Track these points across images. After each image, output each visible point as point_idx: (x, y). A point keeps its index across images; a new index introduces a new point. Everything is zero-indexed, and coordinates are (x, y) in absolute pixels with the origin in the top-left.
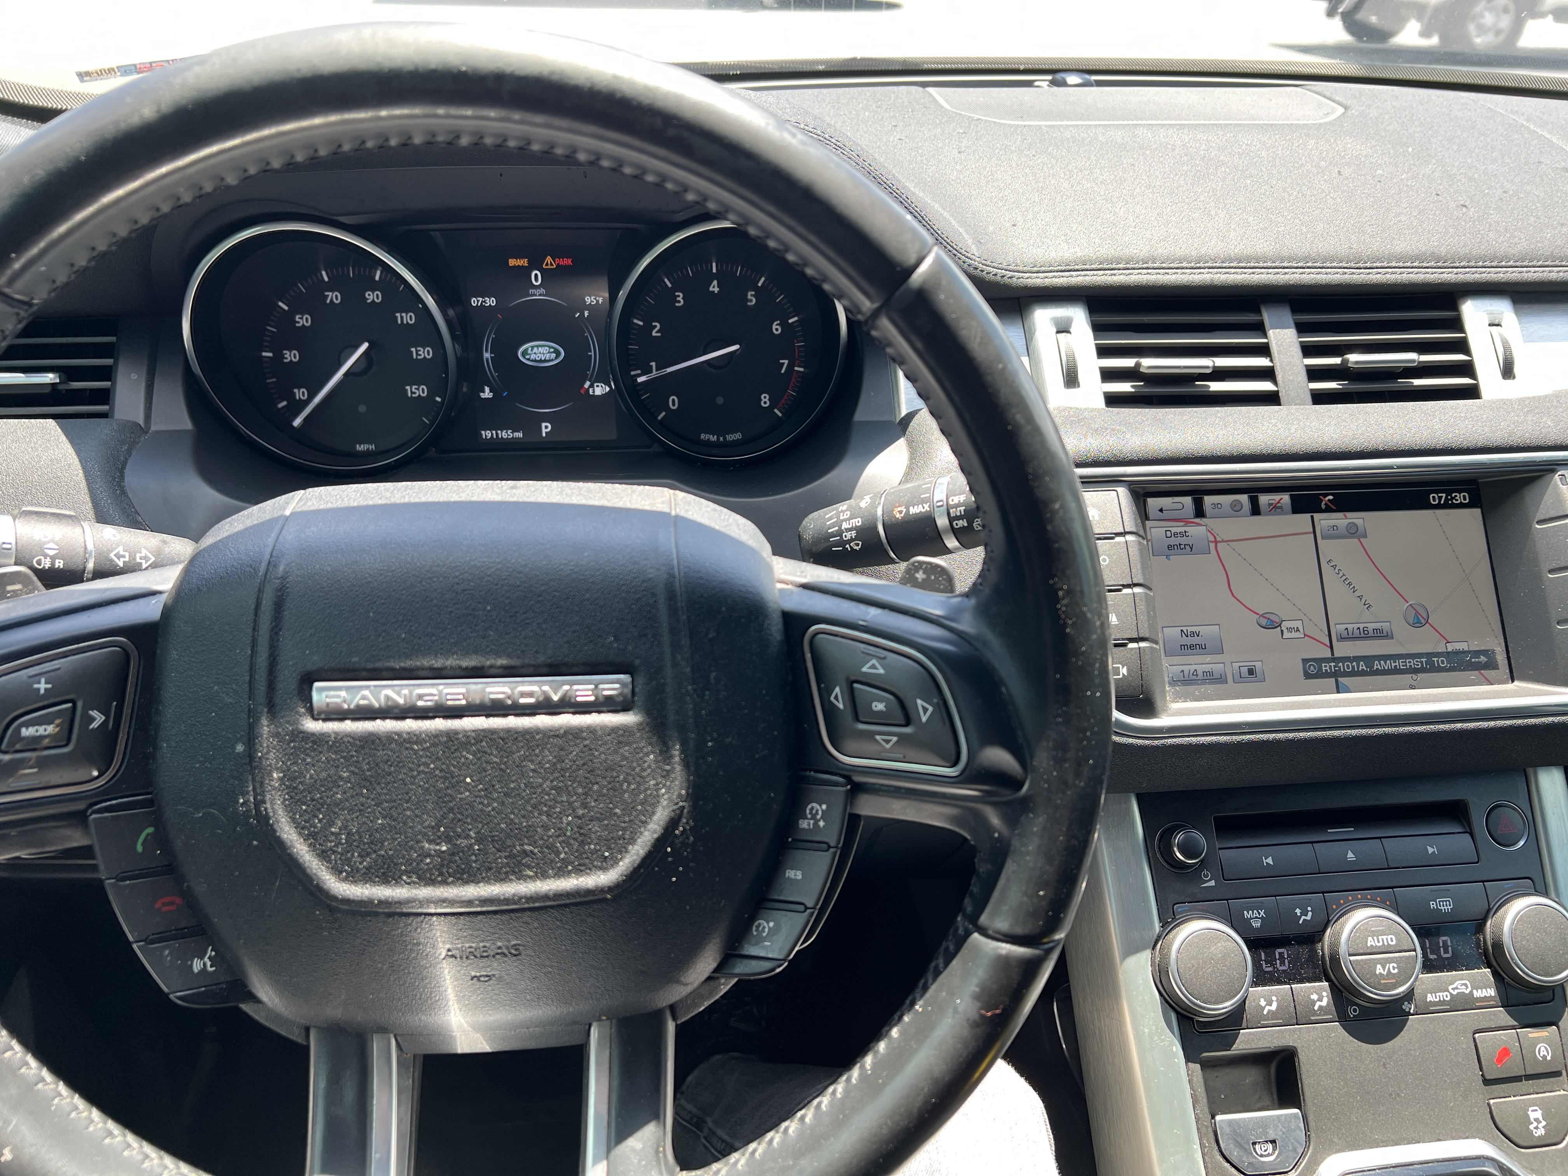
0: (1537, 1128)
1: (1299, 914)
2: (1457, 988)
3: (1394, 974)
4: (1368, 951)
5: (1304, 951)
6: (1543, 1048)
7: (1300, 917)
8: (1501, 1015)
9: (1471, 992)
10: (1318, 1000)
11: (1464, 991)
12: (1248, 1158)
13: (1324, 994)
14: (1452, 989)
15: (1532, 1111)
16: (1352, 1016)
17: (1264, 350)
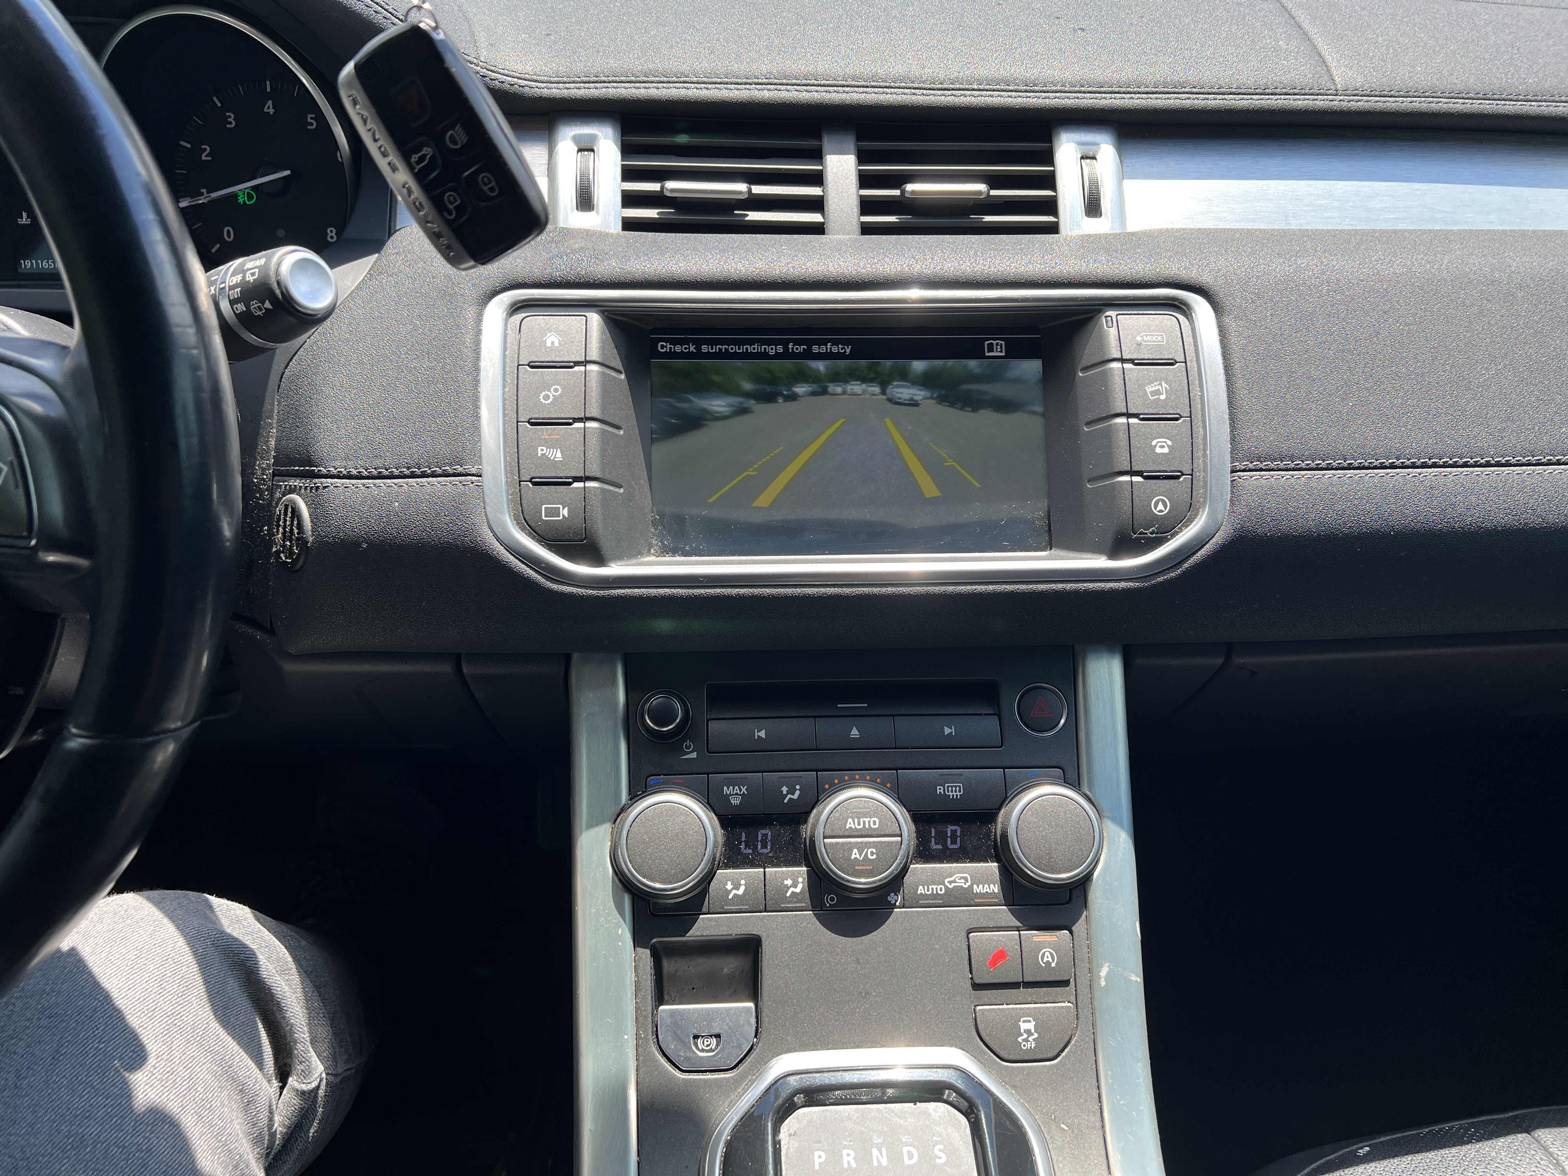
0: (1026, 1040)
1: (785, 792)
2: (954, 881)
3: (873, 860)
4: (847, 834)
5: (785, 833)
6: (1047, 954)
7: (786, 795)
8: (1003, 914)
9: (971, 887)
10: (791, 886)
11: (963, 885)
12: (685, 1052)
13: (800, 880)
14: (948, 882)
15: (1024, 1021)
16: (828, 905)
17: (817, 179)
